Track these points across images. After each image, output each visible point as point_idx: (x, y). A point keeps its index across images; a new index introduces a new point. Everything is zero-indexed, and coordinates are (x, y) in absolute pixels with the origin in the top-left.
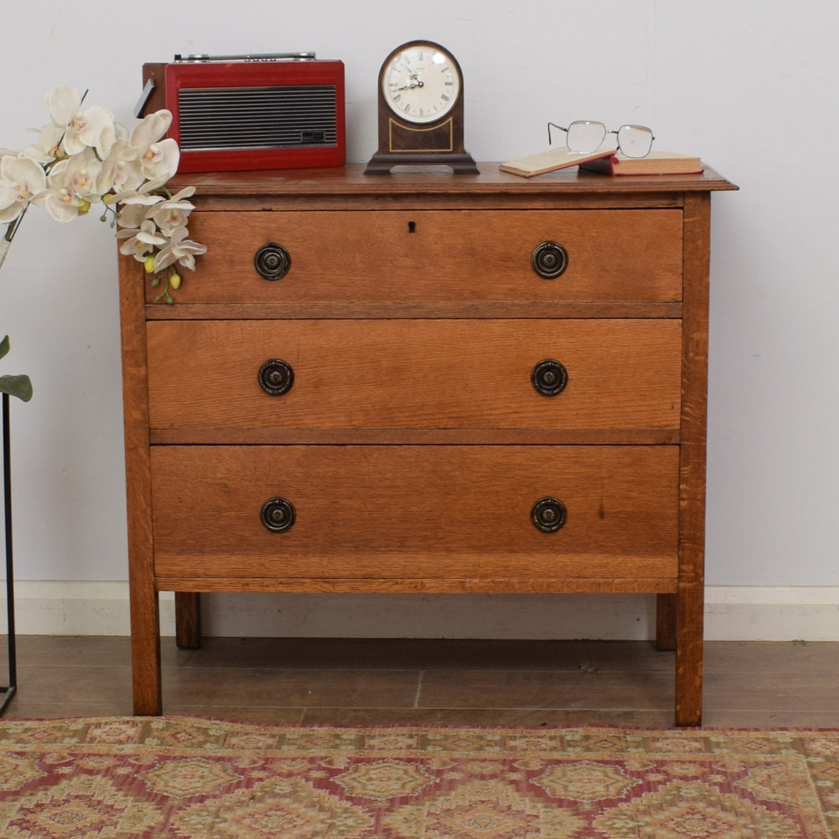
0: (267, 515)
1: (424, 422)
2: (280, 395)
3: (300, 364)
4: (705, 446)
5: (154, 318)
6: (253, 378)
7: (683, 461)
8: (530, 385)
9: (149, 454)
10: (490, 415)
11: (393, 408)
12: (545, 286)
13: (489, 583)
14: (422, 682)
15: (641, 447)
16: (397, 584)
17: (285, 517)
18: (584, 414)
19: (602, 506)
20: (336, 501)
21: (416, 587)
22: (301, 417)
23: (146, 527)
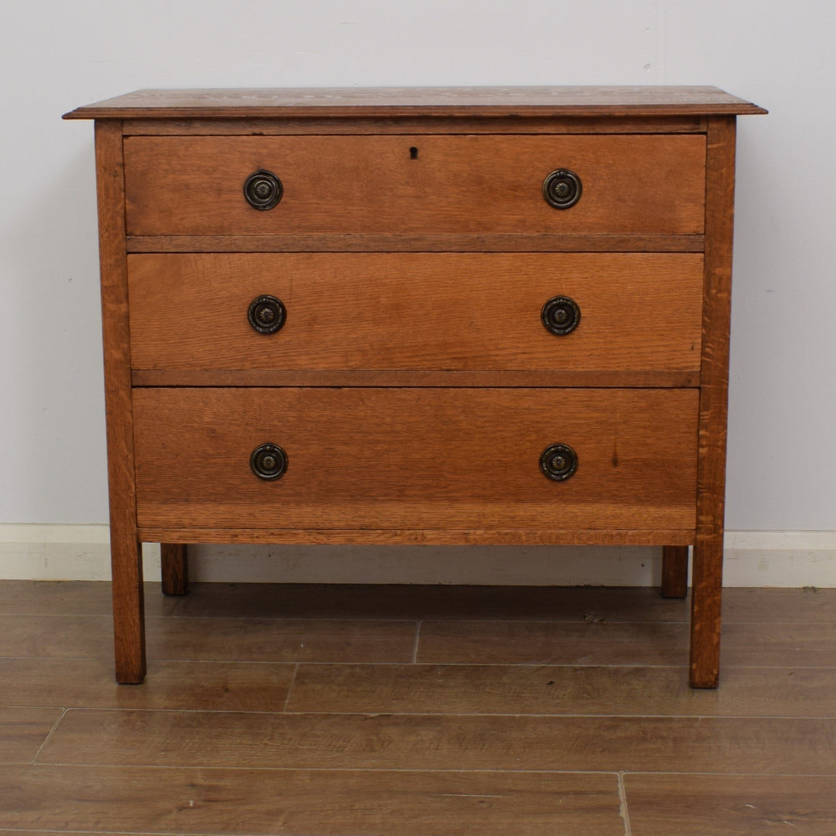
0: (257, 462)
1: (425, 363)
2: (271, 333)
3: (294, 300)
4: (727, 389)
5: (136, 251)
6: (243, 316)
7: (703, 405)
8: (539, 323)
9: (131, 396)
10: (497, 355)
11: (392, 348)
12: (558, 217)
13: (494, 534)
14: (420, 634)
15: (657, 390)
16: (396, 535)
17: (276, 464)
18: (598, 356)
19: (615, 454)
20: (331, 446)
21: (416, 539)
22: (293, 358)
23: (128, 474)
